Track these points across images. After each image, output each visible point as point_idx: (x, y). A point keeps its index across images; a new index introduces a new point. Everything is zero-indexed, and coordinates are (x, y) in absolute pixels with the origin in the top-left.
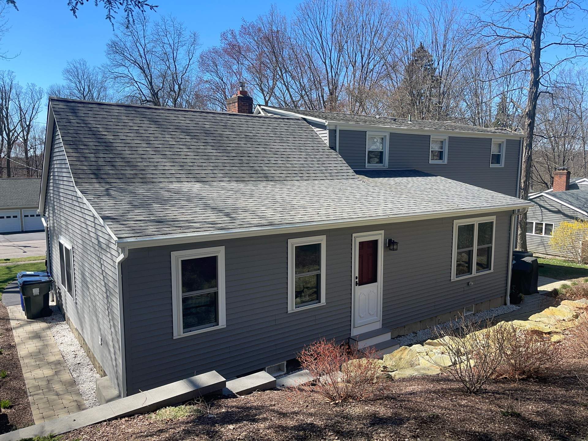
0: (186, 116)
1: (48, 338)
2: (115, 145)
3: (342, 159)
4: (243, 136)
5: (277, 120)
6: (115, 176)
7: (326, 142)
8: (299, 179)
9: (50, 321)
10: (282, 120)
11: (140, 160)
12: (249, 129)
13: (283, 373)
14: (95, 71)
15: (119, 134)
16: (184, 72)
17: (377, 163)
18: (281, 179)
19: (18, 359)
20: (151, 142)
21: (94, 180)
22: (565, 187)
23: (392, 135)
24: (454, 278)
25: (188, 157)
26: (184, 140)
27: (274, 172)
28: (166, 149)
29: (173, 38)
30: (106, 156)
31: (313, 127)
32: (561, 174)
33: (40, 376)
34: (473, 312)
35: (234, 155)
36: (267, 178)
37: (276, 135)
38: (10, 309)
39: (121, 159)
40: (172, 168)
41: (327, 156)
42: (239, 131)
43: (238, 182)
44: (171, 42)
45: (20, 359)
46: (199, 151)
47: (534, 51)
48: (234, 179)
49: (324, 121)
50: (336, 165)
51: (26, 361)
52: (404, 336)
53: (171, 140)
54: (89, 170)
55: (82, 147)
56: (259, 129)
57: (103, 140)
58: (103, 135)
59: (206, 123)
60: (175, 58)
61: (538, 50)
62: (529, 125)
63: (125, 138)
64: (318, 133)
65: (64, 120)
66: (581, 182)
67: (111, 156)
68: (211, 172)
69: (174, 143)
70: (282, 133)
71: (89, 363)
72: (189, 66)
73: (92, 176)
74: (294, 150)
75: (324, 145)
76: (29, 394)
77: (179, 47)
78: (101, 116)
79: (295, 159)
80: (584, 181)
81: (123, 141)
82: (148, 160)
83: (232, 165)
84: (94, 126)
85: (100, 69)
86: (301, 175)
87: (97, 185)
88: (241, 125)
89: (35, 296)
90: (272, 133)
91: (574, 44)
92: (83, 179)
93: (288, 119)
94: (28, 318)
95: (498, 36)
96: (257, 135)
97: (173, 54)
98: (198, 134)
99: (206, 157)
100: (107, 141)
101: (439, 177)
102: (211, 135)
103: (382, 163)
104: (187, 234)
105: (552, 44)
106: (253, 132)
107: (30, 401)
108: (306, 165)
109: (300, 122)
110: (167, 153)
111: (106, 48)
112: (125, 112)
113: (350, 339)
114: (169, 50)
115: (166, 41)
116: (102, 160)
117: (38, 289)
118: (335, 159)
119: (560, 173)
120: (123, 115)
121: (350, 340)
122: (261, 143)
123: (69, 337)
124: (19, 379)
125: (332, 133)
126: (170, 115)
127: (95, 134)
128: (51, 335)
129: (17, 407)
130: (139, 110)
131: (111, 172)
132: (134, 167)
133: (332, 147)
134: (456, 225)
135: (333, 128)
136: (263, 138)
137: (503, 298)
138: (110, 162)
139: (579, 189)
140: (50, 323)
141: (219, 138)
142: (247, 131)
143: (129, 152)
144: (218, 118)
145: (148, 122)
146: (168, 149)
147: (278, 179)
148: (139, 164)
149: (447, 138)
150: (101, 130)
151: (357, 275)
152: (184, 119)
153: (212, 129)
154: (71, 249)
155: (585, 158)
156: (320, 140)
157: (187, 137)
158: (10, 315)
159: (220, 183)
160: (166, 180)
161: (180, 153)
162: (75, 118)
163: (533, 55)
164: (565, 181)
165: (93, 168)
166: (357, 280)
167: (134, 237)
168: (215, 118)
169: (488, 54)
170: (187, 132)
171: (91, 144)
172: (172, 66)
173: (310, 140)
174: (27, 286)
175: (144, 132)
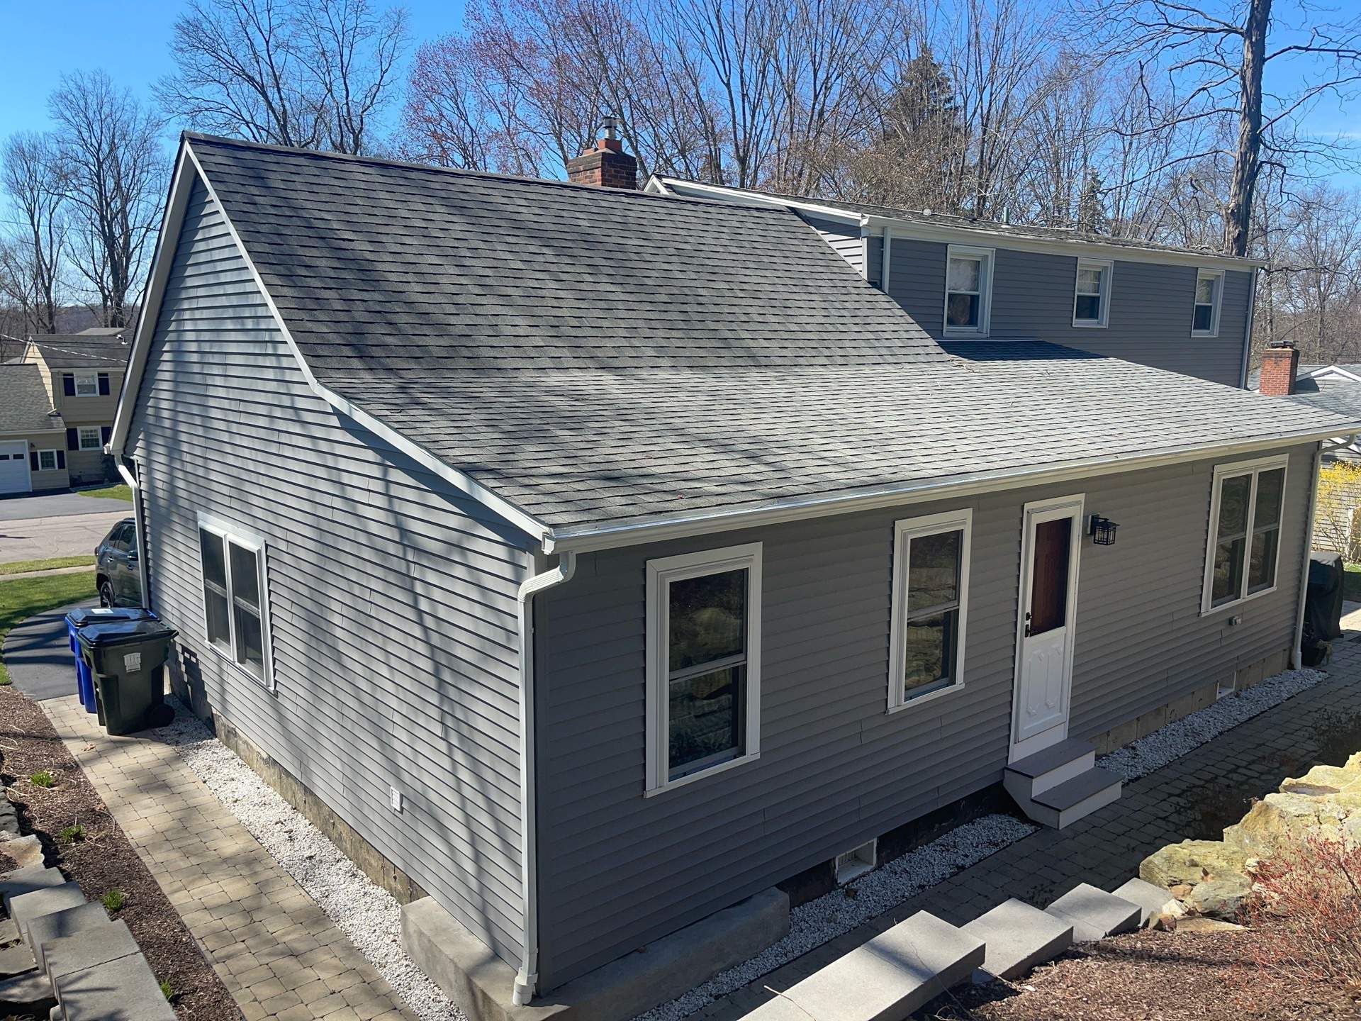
0: (529, 196)
1: (192, 787)
2: (380, 267)
3: (902, 312)
4: (673, 251)
5: (736, 212)
6: (402, 352)
7: (858, 268)
8: (825, 361)
9: (176, 738)
10: (745, 213)
11: (452, 309)
12: (680, 232)
13: (869, 868)
14: (128, 100)
15: (383, 239)
16: (368, 102)
17: (965, 324)
18: (786, 362)
19: (132, 851)
20: (467, 262)
21: (356, 363)
22: (1287, 386)
23: (1001, 253)
24: (1207, 608)
25: (562, 303)
26: (541, 259)
27: (766, 344)
28: (506, 281)
29: (342, 18)
30: (366, 296)
31: (820, 232)
32: (1279, 356)
33: (217, 901)
34: (1233, 690)
35: (666, 299)
36: (755, 361)
37: (744, 250)
38: (48, 706)
39: (404, 306)
40: (533, 331)
41: (869, 305)
42: (659, 237)
43: (695, 370)
44: (338, 26)
45: (138, 851)
46: (584, 286)
47: (1251, 65)
48: (684, 362)
49: (857, 216)
50: (896, 328)
51: (159, 856)
52: (1105, 755)
53: (509, 256)
54: (335, 336)
55: (303, 272)
56: (702, 234)
57: (349, 255)
58: (344, 240)
59: (578, 215)
60: (345, 65)
61: (1259, 59)
62: (1236, 240)
63: (398, 249)
64: (834, 246)
65: (238, 197)
66: (1323, 375)
67: (377, 296)
68: (625, 343)
69: (521, 266)
70: (755, 245)
71: (338, 857)
72: (381, 88)
73: (347, 351)
74: (795, 289)
75: (856, 278)
76: (209, 957)
77: (357, 38)
78: (325, 189)
79: (803, 311)
80: (1332, 372)
81: (398, 258)
82: (470, 308)
83: (668, 325)
84: (318, 214)
85: (156, 89)
86: (827, 352)
87: (367, 377)
88: (659, 223)
89: (132, 673)
90: (732, 243)
91: (1338, 51)
92: (329, 360)
93: (757, 209)
94: (111, 732)
95: (1170, 25)
96: (702, 247)
97: (342, 56)
98: (569, 244)
99: (603, 305)
100: (358, 255)
101: (1112, 359)
102: (600, 247)
103: (976, 324)
104: (708, 513)
105: (1290, 48)
106: (690, 239)
107: (223, 979)
108: (830, 328)
109: (786, 217)
110: (510, 291)
111: (172, 34)
112: (382, 179)
113: (1006, 771)
114: (332, 45)
115: (326, 24)
116: (360, 306)
117: (138, 655)
118: (888, 313)
119: (1277, 353)
120: (378, 187)
121: (1007, 774)
122: (716, 270)
123: (247, 782)
124: (160, 913)
125: (876, 246)
126: (490, 191)
127: (324, 238)
128: (195, 778)
129: (192, 999)
130: (413, 175)
131: (389, 340)
132: (442, 329)
133: (875, 282)
134: (1219, 476)
135: (876, 233)
136: (717, 256)
137: (1287, 652)
138: (379, 312)
139: (1317, 389)
140: (177, 743)
141: (620, 256)
142: (677, 238)
143: (418, 288)
144: (604, 204)
145: (443, 209)
146: (511, 282)
147: (779, 361)
148: (453, 320)
149: (1109, 264)
150: (335, 227)
151: (1029, 610)
152: (524, 202)
153: (596, 231)
154: (259, 551)
155: (1271, 322)
156: (841, 264)
157: (545, 250)
158: (55, 725)
159: (655, 371)
160: (528, 364)
161: (540, 293)
162: (264, 192)
163: (1249, 73)
164: (1288, 372)
165: (342, 328)
166: (1029, 622)
167: (588, 521)
168: (596, 203)
169: (1142, 68)
170: (540, 236)
171: (323, 263)
172: (338, 87)
173: (820, 262)
174: (109, 648)
175: (440, 234)
